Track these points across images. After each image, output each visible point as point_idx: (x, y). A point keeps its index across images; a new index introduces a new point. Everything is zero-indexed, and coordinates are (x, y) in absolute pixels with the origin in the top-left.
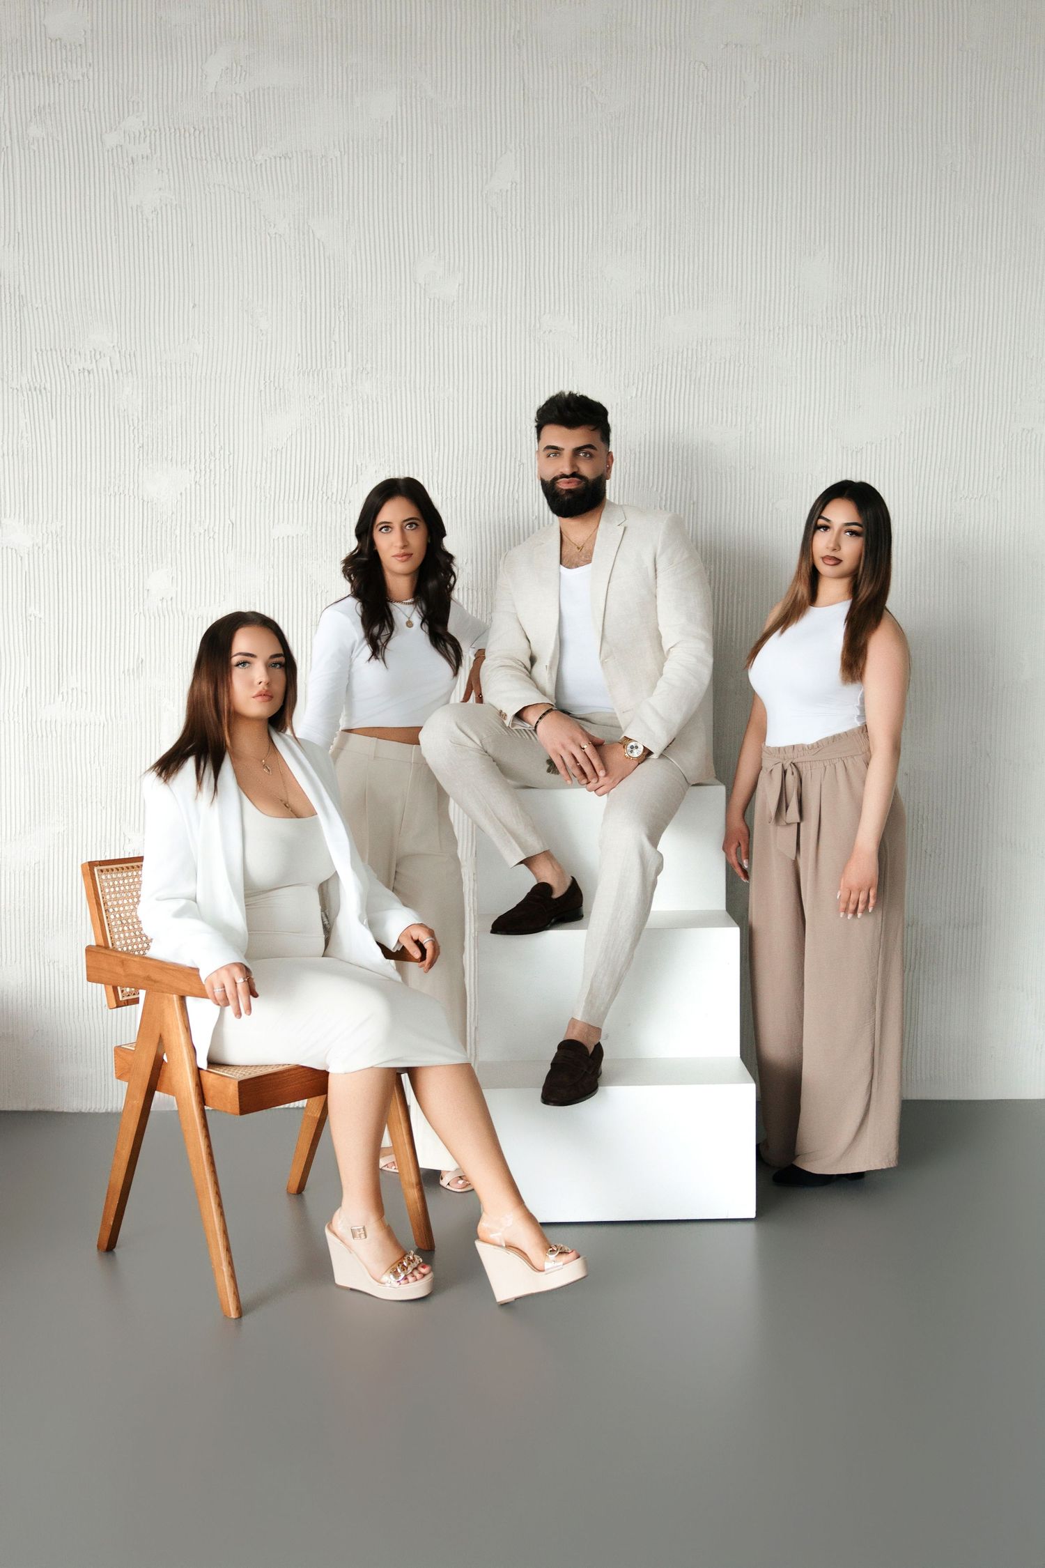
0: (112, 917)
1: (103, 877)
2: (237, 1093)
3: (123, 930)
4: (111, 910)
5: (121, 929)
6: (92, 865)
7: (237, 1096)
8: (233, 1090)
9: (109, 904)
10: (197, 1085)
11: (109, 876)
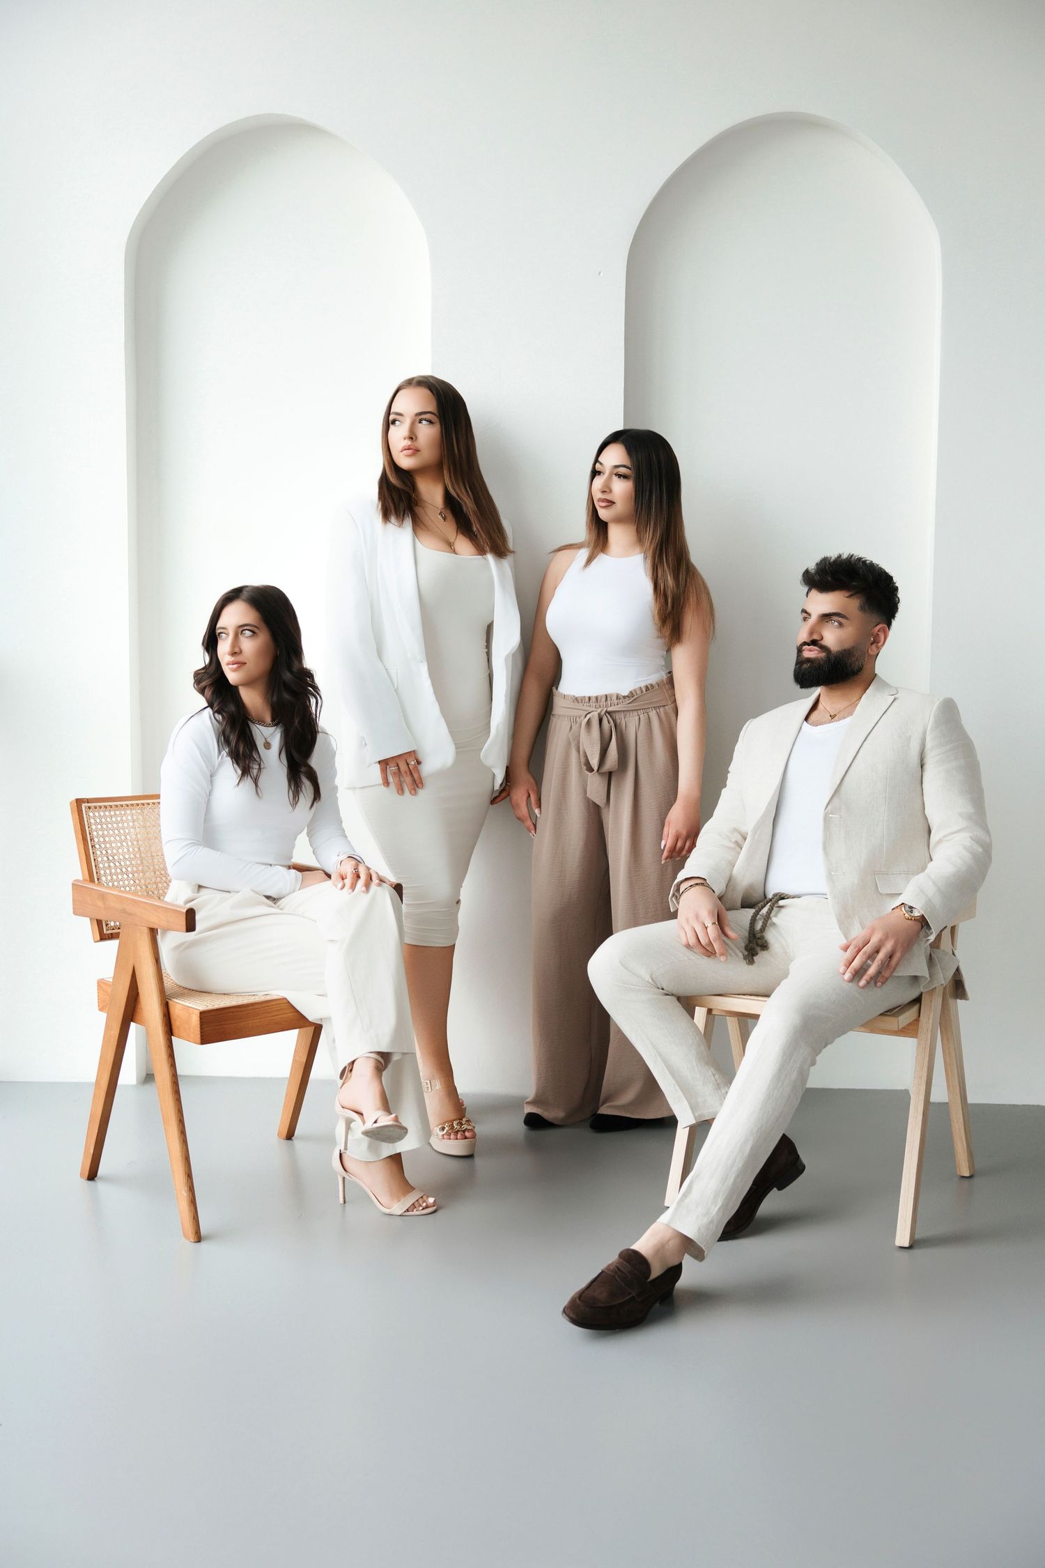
0: (98, 853)
1: (91, 814)
2: (199, 1022)
3: (109, 866)
4: (97, 846)
5: (106, 865)
6: (79, 802)
7: (199, 1026)
8: (195, 1020)
9: (96, 840)
10: (164, 1015)
11: (97, 814)
